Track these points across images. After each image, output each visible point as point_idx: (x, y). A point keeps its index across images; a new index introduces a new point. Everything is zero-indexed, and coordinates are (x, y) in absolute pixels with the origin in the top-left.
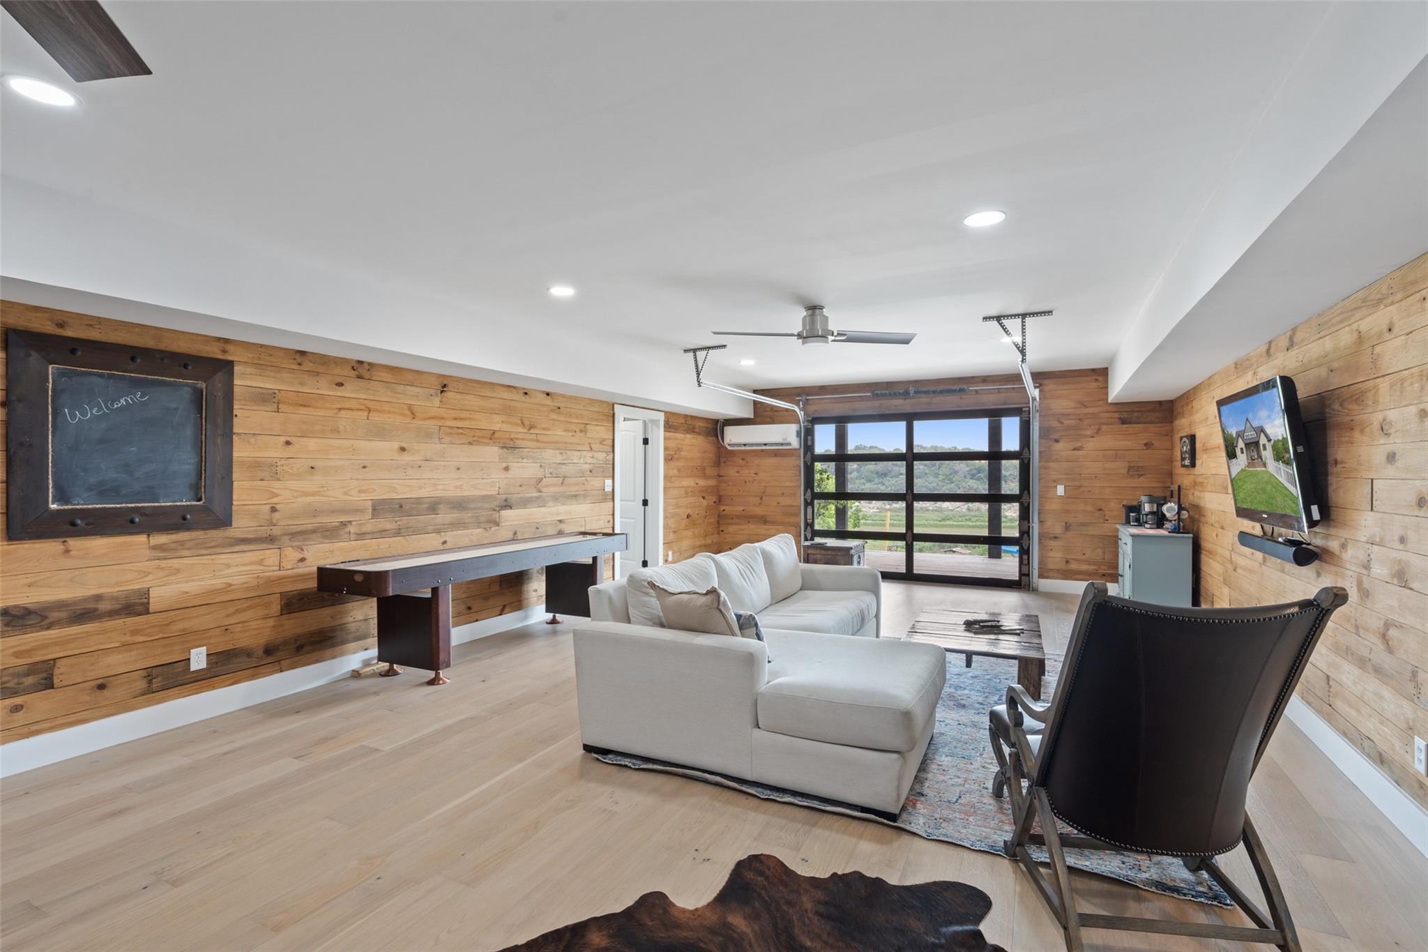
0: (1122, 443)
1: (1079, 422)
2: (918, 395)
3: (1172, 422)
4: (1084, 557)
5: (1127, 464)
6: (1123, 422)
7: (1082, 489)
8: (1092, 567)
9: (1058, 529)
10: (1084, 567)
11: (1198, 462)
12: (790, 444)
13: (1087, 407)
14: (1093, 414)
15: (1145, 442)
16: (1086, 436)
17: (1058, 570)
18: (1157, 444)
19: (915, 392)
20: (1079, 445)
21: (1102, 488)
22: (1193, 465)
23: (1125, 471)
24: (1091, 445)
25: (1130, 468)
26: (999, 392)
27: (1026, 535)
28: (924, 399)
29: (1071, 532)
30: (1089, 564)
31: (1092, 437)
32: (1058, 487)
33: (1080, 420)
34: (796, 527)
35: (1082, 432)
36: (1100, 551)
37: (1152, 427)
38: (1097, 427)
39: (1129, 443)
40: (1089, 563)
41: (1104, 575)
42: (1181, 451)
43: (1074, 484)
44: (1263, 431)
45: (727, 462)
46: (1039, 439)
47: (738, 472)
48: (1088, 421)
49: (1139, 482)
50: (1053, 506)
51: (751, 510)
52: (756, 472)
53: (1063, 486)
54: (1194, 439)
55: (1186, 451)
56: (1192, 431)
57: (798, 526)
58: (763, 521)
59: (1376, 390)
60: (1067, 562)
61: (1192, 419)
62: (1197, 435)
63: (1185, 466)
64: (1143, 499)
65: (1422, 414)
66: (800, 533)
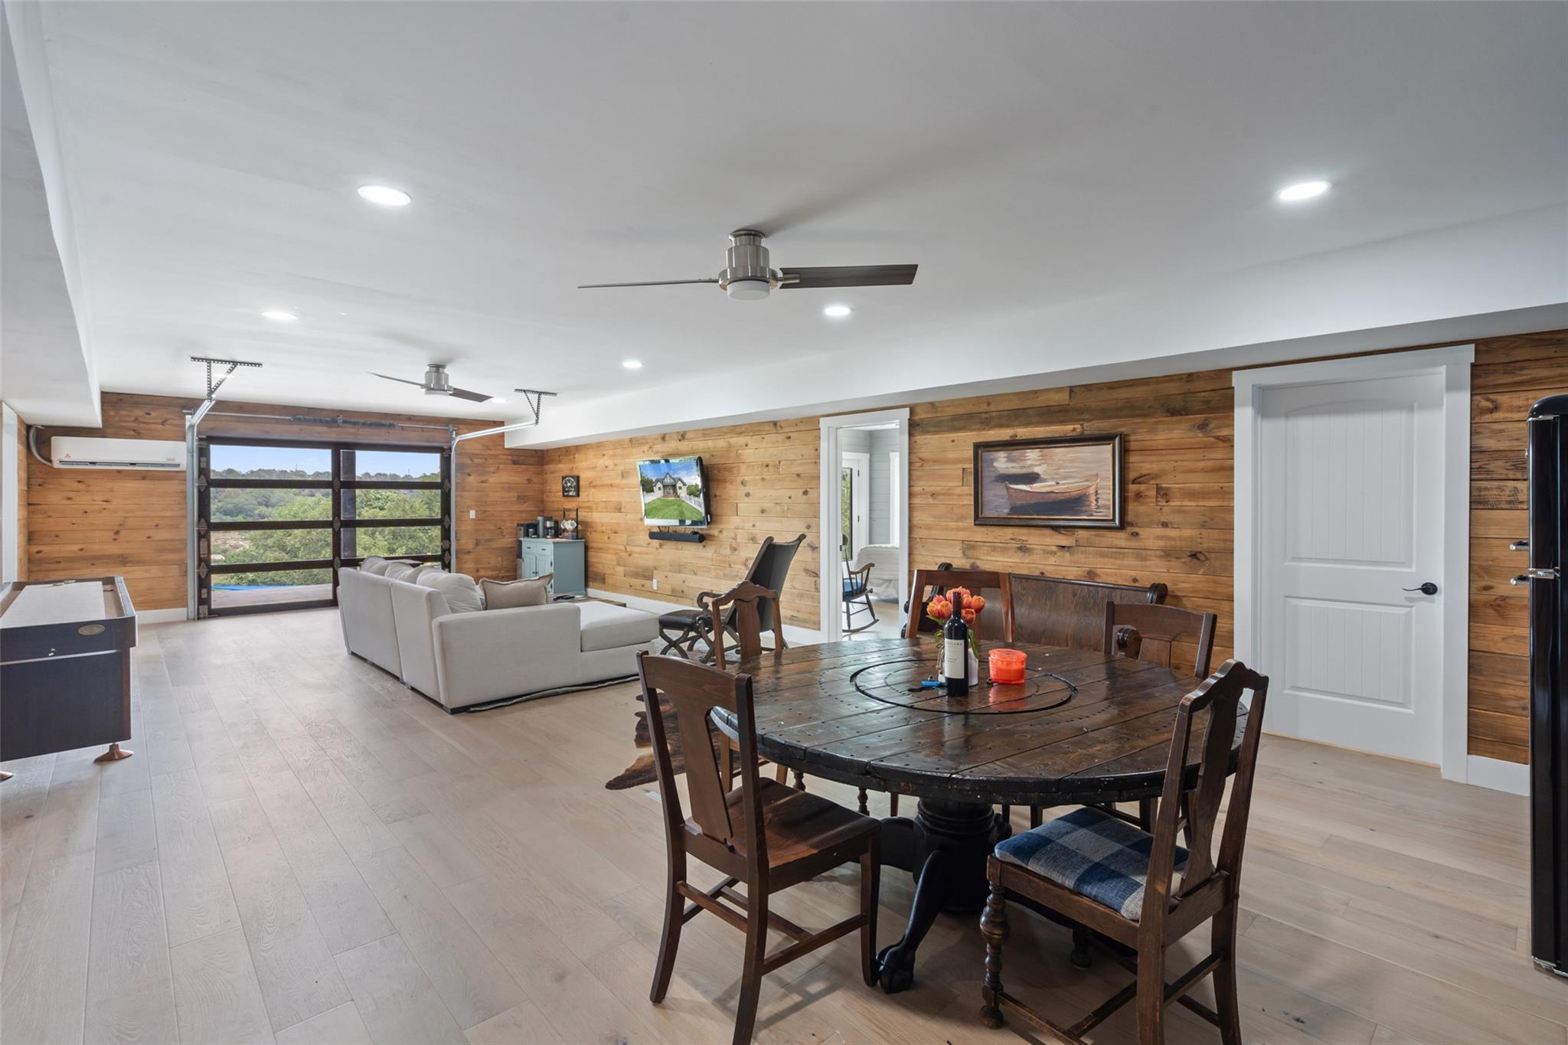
0: (514, 478)
1: (484, 460)
2: (345, 425)
3: (543, 465)
4: (489, 566)
5: (516, 494)
6: (514, 463)
7: (488, 513)
8: (495, 573)
9: (470, 546)
10: (490, 573)
11: (581, 493)
12: (178, 465)
13: (490, 450)
14: (495, 455)
15: (527, 478)
16: (490, 472)
18: (535, 480)
19: (344, 422)
20: (484, 478)
21: (502, 512)
22: (578, 495)
23: (515, 499)
24: (493, 479)
25: (519, 497)
26: (423, 431)
27: (447, 552)
28: (351, 430)
29: (481, 547)
31: (494, 473)
32: (471, 511)
33: (486, 459)
34: (180, 565)
35: (488, 469)
36: (500, 559)
37: (532, 468)
38: (497, 466)
39: (517, 478)
40: (493, 569)
41: (504, 576)
42: (563, 486)
43: (483, 509)
44: (680, 480)
45: (46, 486)
46: (456, 473)
47: (69, 499)
48: (491, 461)
49: (525, 507)
50: (467, 527)
51: (97, 548)
52: (106, 499)
53: (474, 511)
54: (578, 478)
55: (570, 487)
56: (576, 473)
57: (182, 564)
58: (121, 561)
59: (739, 468)
60: (477, 571)
61: (575, 465)
62: (582, 476)
63: (568, 496)
64: (540, 519)
65: (763, 479)
66: (186, 571)
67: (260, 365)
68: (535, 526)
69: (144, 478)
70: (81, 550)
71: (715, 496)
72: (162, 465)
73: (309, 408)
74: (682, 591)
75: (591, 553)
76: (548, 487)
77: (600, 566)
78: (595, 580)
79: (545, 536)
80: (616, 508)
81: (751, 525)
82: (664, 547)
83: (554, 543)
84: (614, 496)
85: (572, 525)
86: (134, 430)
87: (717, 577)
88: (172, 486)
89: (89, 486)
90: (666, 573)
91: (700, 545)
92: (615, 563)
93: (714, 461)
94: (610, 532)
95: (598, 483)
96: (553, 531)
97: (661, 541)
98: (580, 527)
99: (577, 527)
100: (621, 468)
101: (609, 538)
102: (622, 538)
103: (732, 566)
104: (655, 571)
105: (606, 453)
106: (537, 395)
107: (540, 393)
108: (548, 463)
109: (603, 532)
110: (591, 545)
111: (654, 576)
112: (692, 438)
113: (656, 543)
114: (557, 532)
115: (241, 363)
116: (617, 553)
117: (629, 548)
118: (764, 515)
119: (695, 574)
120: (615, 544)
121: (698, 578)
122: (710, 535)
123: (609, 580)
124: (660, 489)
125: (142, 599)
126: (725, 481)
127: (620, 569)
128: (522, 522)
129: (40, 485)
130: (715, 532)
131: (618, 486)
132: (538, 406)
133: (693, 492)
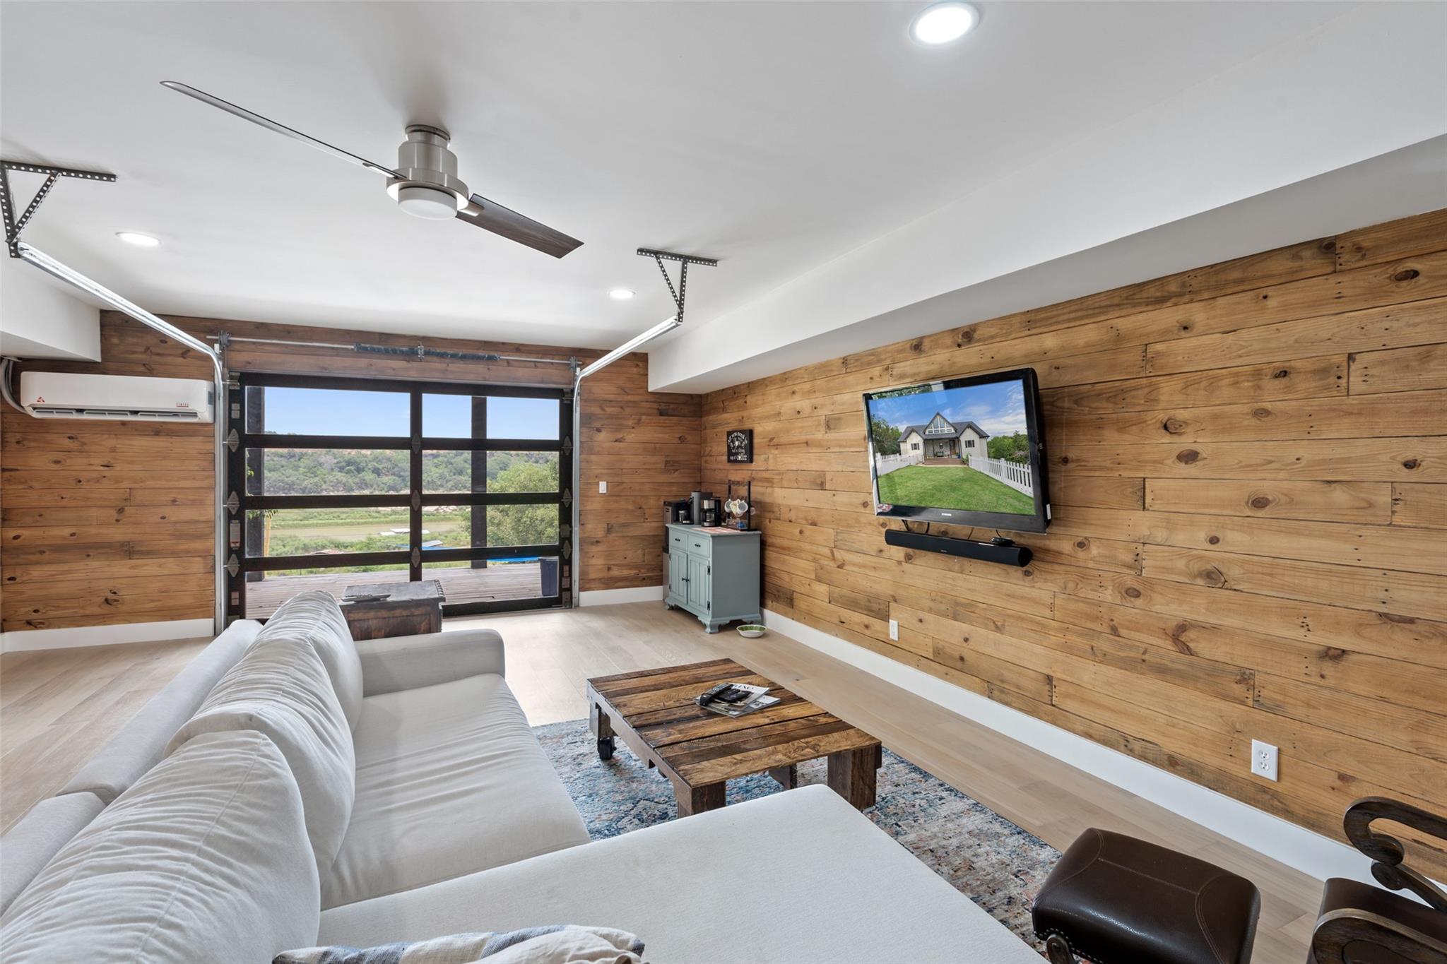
0: (661, 435)
1: (619, 409)
2: (428, 358)
3: (701, 417)
4: (625, 562)
5: (664, 459)
6: (662, 413)
7: (624, 485)
8: (633, 572)
9: (600, 533)
10: (626, 573)
11: (755, 457)
12: (194, 415)
13: (628, 394)
14: (634, 402)
15: (679, 436)
16: (627, 427)
17: (600, 579)
18: (689, 438)
19: (427, 353)
20: (620, 436)
21: (643, 483)
22: (751, 460)
23: (662, 466)
24: (631, 436)
25: (667, 462)
26: (536, 366)
27: (567, 542)
28: (437, 364)
29: (614, 535)
30: (630, 569)
31: (633, 428)
32: (600, 483)
33: (622, 408)
34: (204, 557)
35: (625, 422)
36: (640, 552)
37: (685, 421)
38: (637, 417)
39: (666, 436)
40: (630, 567)
41: (644, 579)
42: (729, 446)
43: (616, 479)
44: (971, 426)
45: (26, 443)
46: (580, 427)
47: (57, 462)
48: (628, 410)
49: (675, 477)
50: (595, 505)
51: (93, 532)
52: (105, 463)
53: (605, 483)
54: (750, 434)
55: (739, 447)
56: (747, 426)
57: (208, 555)
58: (126, 551)
59: (1154, 388)
60: (609, 569)
61: (745, 414)
62: (758, 429)
63: (736, 461)
64: (695, 495)
65: (1261, 413)
66: (214, 566)
67: (110, 177)
68: (687, 506)
69: (157, 433)
70: (73, 535)
71: (1066, 461)
72: (175, 414)
73: (381, 334)
74: (962, 659)
75: (771, 554)
76: (708, 449)
77: (786, 577)
78: (777, 598)
79: (701, 522)
80: (814, 482)
81: (1202, 536)
82: (918, 561)
83: (714, 537)
84: (811, 462)
85: (741, 507)
86: (144, 365)
87: (1069, 649)
88: (196, 444)
89: (84, 444)
90: (922, 615)
91: (1015, 572)
92: (813, 576)
93: (1067, 379)
94: (803, 522)
95: (785, 439)
96: (713, 515)
97: (910, 551)
98: (754, 511)
99: (749, 511)
100: (824, 412)
101: (801, 532)
102: (824, 535)
103: (1122, 632)
104: (893, 605)
105: (796, 388)
106: (679, 264)
107: (685, 259)
108: (709, 413)
109: (790, 521)
110: (770, 540)
111: (892, 613)
112: (992, 337)
113: (898, 552)
114: (720, 517)
115: (69, 172)
116: (814, 560)
117: (838, 554)
118: (1261, 513)
119: (998, 629)
120: (813, 543)
121: (1005, 639)
122: (1047, 551)
123: (801, 603)
124: (915, 446)
125: (152, 605)
126: (1100, 425)
127: (822, 589)
128: (671, 500)
129: (18, 443)
130: (1065, 546)
131: (818, 444)
132: (682, 291)
133: (999, 450)
